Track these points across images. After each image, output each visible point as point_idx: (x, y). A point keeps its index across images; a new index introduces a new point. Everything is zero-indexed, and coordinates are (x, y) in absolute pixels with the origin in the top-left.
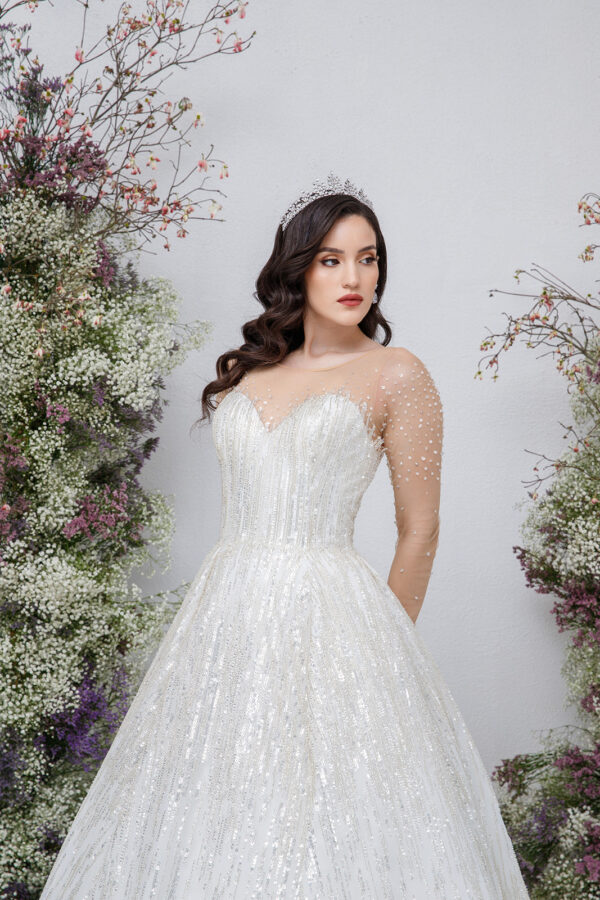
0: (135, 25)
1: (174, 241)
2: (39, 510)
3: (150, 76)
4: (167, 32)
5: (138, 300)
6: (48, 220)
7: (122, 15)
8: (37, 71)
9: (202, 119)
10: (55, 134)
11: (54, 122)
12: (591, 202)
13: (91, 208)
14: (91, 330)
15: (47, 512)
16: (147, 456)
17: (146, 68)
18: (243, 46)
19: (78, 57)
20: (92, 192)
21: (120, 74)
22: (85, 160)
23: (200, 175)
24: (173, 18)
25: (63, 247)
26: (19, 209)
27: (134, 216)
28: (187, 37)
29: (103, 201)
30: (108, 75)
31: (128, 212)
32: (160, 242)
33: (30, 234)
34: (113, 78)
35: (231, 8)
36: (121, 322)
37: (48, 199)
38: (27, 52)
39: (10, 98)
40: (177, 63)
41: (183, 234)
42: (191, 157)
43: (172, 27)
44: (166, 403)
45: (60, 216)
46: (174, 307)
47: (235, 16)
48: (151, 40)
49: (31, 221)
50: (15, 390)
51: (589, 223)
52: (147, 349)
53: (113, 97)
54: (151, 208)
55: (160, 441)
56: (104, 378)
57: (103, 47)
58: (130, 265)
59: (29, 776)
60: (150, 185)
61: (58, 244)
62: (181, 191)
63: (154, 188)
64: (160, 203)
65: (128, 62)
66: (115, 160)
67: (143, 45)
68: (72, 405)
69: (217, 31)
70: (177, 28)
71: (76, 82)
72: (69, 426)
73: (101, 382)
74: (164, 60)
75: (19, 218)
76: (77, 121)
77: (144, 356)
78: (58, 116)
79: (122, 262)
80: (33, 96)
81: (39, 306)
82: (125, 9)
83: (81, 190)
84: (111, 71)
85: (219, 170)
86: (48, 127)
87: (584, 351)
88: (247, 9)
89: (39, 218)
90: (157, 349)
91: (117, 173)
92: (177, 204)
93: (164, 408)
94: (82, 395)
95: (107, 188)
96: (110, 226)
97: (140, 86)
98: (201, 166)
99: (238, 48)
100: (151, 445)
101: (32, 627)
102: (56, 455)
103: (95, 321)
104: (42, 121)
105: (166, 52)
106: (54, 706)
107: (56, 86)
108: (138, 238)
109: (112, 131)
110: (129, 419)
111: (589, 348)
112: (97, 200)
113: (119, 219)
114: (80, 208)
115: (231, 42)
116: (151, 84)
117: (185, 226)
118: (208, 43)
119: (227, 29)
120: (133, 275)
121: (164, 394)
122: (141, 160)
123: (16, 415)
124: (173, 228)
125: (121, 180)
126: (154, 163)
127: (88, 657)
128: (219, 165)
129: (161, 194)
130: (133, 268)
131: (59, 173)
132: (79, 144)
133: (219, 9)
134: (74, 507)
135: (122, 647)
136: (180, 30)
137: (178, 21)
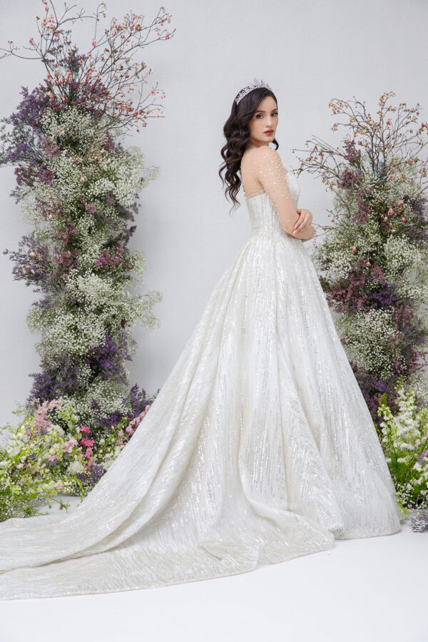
0: (119, 29)
1: (141, 128)
2: (83, 255)
3: (127, 52)
4: (134, 31)
5: (125, 158)
6: (83, 119)
7: (113, 24)
8: (74, 52)
9: (152, 71)
10: (84, 80)
11: (83, 74)
12: (334, 103)
13: (101, 115)
14: (104, 172)
15: (87, 256)
16: (131, 235)
17: (125, 48)
18: (170, 36)
19: (93, 44)
20: (102, 107)
21: (112, 52)
22: (99, 92)
23: (152, 97)
24: (137, 24)
25: (91, 132)
26: (70, 115)
27: (122, 117)
28: (144, 33)
29: (107, 112)
30: (106, 52)
31: (119, 115)
32: (134, 128)
33: (74, 127)
34: (109, 54)
35: (164, 18)
36: (118, 167)
37: (83, 111)
38: (69, 43)
39: (62, 65)
40: (139, 45)
41: (145, 125)
42: (147, 89)
43: (136, 28)
44: (139, 205)
45: (87, 119)
46: (142, 160)
47: (166, 22)
48: (127, 35)
49: (75, 121)
50: (71, 199)
51: (335, 113)
52: (131, 178)
53: (109, 63)
54: (130, 113)
55: (137, 228)
56: (111, 192)
57: (105, 39)
58: (120, 144)
59: (84, 377)
60: (129, 102)
61: (88, 131)
62: (143, 106)
63: (131, 103)
64: (134, 110)
65: (116, 46)
66: (113, 92)
67: (123, 37)
68: (96, 206)
69: (157, 29)
70: (139, 29)
71: (94, 56)
72: (96, 215)
73: (110, 194)
74: (134, 44)
75: (70, 119)
76: (94, 74)
77: (129, 181)
78: (86, 71)
79: (116, 141)
80: (74, 63)
81: (81, 160)
82: (114, 21)
83: (96, 107)
84: (108, 51)
85: (161, 94)
86: (81, 77)
87: (337, 176)
88: (171, 19)
89: (79, 119)
90: (135, 178)
91: (114, 98)
92: (142, 112)
93: (139, 208)
94: (101, 201)
95: (109, 105)
96: (110, 124)
97: (123, 56)
98: (152, 92)
99: (168, 37)
100: (133, 229)
101: (83, 308)
102: (90, 229)
103: (105, 168)
104: (78, 75)
105: (134, 40)
106: (94, 344)
107: (84, 58)
108: (124, 129)
109: (109, 79)
110: (123, 213)
111: (340, 174)
112: (104, 112)
113: (115, 119)
114: (97, 115)
115: (164, 34)
116: (127, 56)
117: (146, 121)
118: (153, 35)
119: (162, 28)
120: (121, 148)
121: (138, 202)
122: (125, 90)
123: (71, 211)
124: (140, 123)
125: (115, 101)
126: (131, 91)
127: (108, 325)
128: (161, 92)
129: (134, 106)
130: (121, 145)
131: (88, 98)
132: (95, 84)
133: (158, 19)
134: (99, 255)
135: (123, 323)
136: (140, 30)
137: (139, 26)
